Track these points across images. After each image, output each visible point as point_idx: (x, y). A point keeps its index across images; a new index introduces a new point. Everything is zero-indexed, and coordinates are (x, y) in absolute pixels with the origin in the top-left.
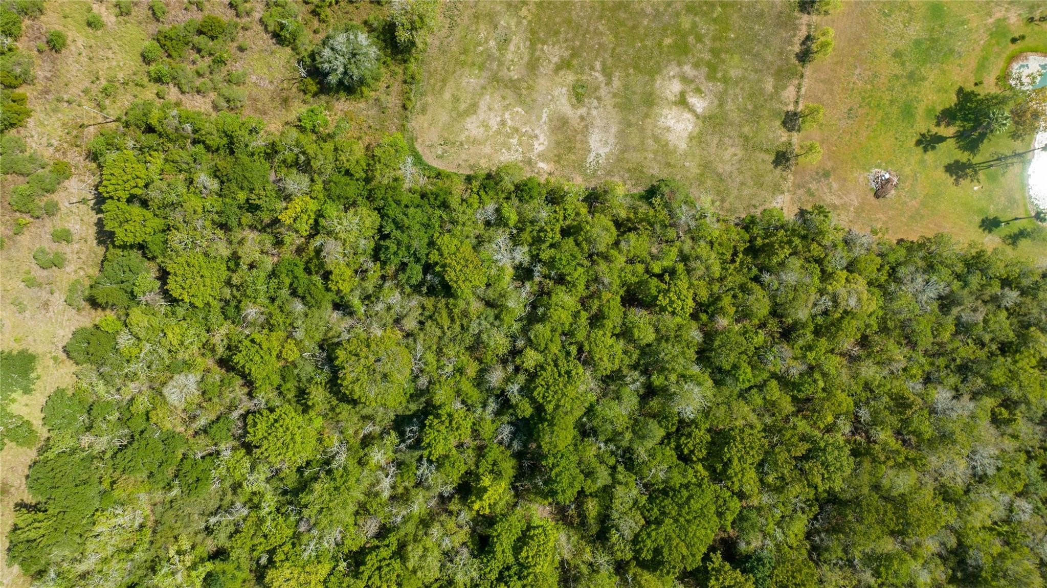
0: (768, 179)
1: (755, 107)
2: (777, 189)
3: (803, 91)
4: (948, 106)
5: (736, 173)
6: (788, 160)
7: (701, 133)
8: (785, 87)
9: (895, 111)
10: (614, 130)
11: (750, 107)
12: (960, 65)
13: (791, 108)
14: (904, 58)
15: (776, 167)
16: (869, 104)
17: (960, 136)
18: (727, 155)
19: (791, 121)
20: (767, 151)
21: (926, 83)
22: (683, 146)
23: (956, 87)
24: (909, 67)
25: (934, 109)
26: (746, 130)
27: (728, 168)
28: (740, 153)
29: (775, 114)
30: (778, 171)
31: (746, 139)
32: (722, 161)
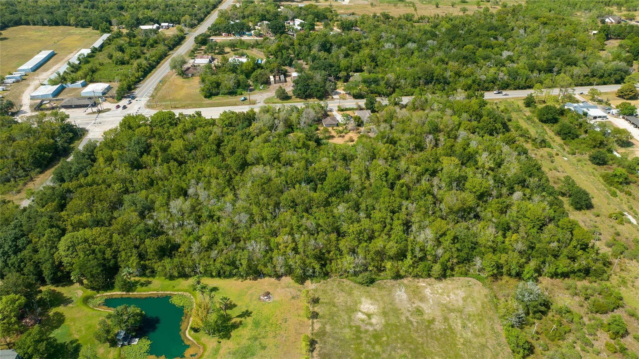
0: (320, 293)
1: (333, 318)
2: (315, 290)
3: (310, 328)
4: (236, 330)
5: (336, 293)
6: (313, 301)
7: (356, 305)
8: (320, 328)
9: (263, 324)
10: (397, 301)
11: (335, 318)
12: (229, 349)
13: (315, 321)
14: (260, 346)
15: (318, 298)
16: (277, 325)
17: (230, 319)
18: (342, 299)
19: (315, 315)
20: (323, 303)
21: (247, 338)
22: (363, 299)
23: (231, 339)
24: (257, 343)
25: (243, 327)
26: (335, 309)
27: (340, 294)
28: (336, 300)
29: (323, 317)
30: (316, 296)
31: (334, 306)
32: (344, 296)
